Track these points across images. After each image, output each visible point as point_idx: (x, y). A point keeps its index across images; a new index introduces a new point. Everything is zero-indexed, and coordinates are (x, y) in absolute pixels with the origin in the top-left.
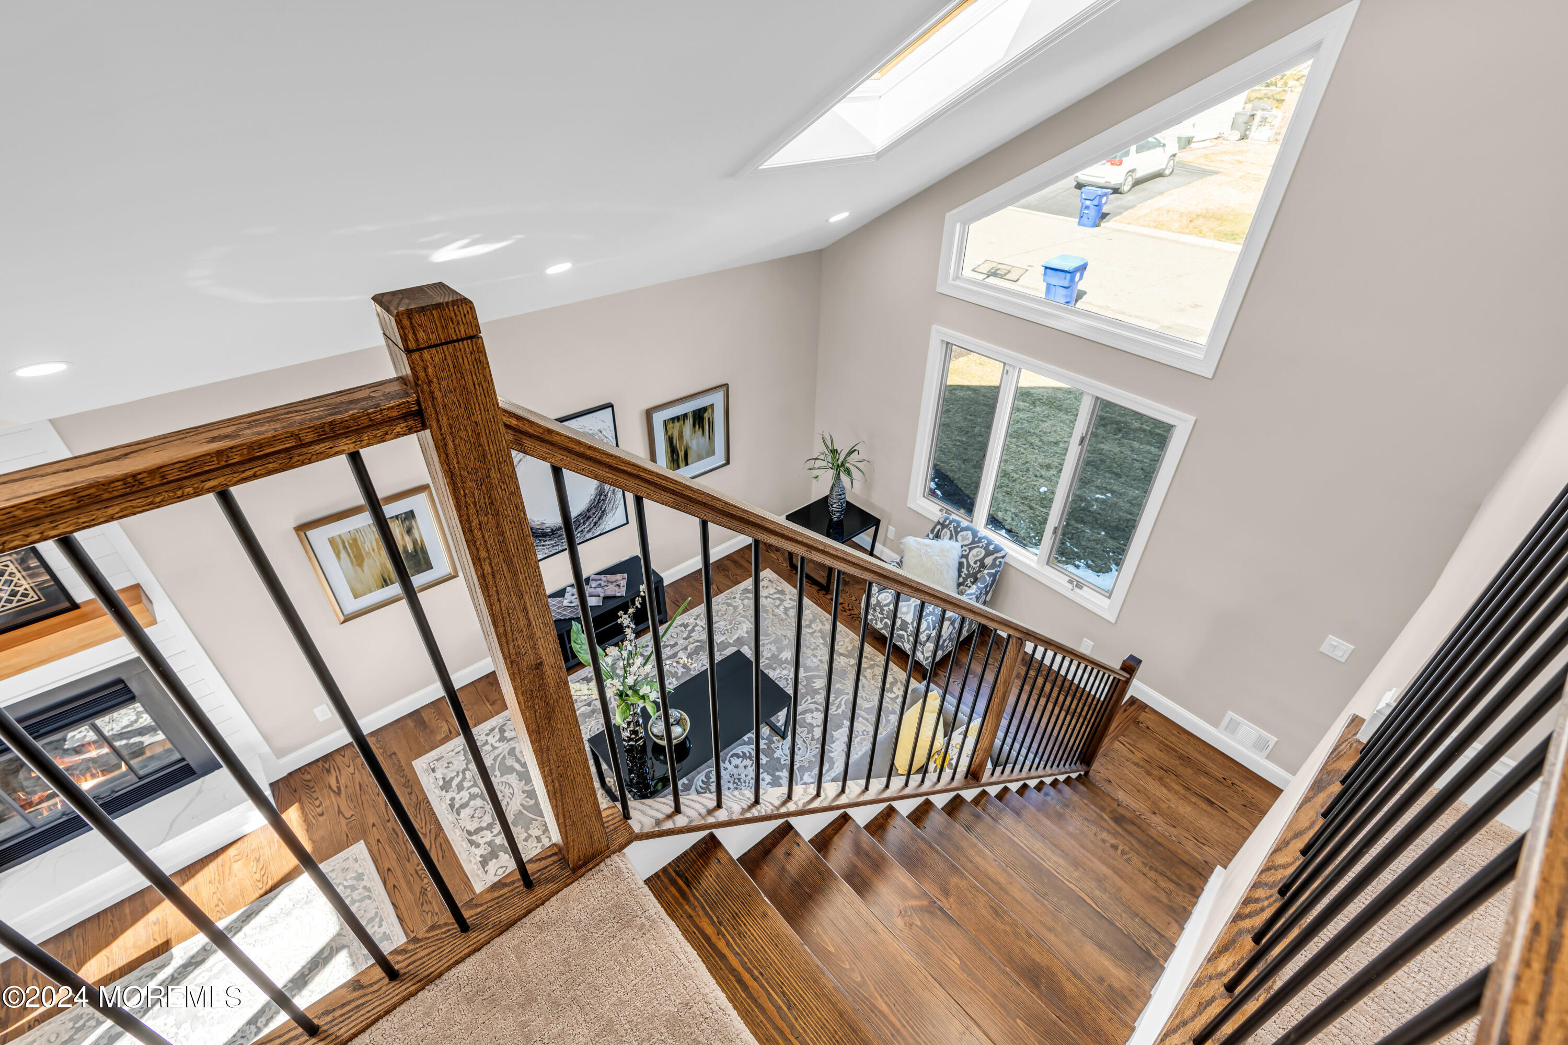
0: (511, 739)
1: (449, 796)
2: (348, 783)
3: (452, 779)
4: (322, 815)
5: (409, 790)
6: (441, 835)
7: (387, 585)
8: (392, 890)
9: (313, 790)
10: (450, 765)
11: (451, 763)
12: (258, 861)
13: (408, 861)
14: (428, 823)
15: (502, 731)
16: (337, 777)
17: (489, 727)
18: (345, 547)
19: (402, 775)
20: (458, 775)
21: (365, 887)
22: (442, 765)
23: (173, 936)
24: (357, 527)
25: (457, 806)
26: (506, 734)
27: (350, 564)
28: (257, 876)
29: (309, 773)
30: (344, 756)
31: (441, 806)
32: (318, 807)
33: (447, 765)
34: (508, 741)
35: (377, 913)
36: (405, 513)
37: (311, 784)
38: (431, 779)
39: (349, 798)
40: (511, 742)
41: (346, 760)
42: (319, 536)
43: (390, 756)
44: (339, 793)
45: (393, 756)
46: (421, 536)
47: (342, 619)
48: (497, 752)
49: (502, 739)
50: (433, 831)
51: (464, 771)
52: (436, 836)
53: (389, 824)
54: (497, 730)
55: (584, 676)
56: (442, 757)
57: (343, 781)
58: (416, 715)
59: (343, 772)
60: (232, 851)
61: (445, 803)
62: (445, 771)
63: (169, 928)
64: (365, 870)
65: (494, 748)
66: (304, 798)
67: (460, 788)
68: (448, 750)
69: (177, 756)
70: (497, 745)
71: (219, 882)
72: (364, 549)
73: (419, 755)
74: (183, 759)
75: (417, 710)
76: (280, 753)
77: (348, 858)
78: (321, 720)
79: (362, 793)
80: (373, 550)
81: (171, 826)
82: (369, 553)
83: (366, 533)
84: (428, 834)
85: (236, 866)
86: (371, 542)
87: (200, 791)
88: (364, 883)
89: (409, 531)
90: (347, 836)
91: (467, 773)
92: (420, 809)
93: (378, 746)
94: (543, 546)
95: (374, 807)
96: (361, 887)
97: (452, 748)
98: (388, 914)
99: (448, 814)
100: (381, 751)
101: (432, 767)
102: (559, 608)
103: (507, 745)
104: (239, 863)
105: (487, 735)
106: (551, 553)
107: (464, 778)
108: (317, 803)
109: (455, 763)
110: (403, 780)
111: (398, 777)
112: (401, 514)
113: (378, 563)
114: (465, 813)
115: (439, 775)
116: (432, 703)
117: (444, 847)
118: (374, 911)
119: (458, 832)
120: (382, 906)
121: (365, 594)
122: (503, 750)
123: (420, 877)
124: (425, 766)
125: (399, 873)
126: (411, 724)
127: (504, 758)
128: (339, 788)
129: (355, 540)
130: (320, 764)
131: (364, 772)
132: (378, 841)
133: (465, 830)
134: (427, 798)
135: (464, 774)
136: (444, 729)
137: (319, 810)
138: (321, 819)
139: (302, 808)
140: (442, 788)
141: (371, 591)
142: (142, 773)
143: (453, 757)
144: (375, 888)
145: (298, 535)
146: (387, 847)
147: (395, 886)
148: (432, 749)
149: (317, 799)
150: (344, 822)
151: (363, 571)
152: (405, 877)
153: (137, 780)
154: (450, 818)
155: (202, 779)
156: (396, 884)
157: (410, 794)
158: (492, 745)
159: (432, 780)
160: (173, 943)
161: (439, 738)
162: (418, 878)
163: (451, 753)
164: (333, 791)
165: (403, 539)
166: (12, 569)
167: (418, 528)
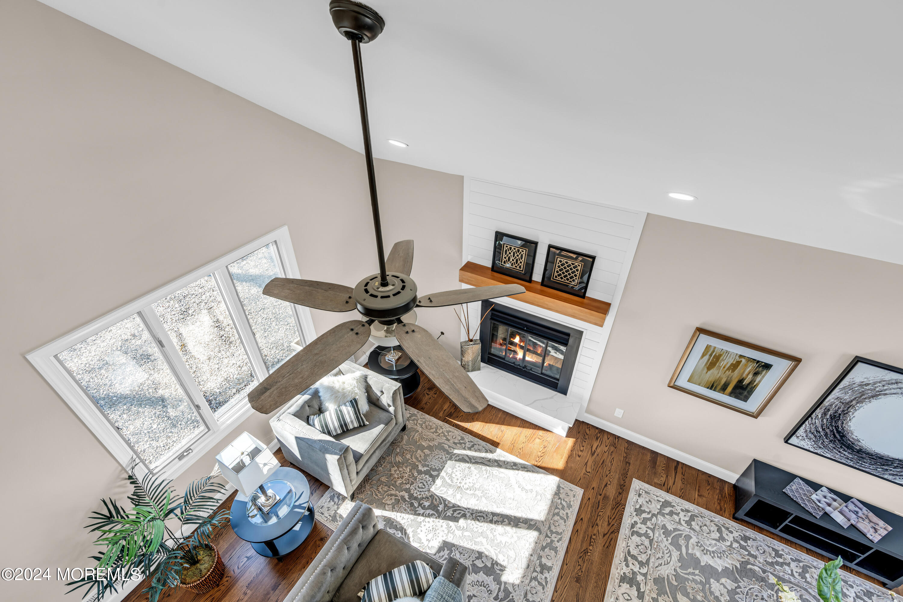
0: (693, 530)
1: (636, 519)
2: (600, 455)
3: (644, 512)
4: (579, 456)
5: (621, 491)
6: (616, 534)
7: (711, 389)
8: (575, 531)
9: (585, 440)
10: (650, 503)
11: (651, 502)
12: (545, 448)
13: (592, 527)
14: (615, 519)
15: (692, 518)
16: (598, 445)
17: (687, 507)
18: (711, 355)
19: (624, 479)
20: (649, 513)
21: (567, 514)
22: (645, 498)
23: (501, 443)
24: (729, 350)
25: (635, 529)
26: (693, 523)
27: (704, 364)
28: (539, 454)
29: (590, 430)
30: (608, 439)
31: (628, 519)
32: (581, 451)
33: (648, 501)
34: (691, 528)
35: (561, 533)
36: (765, 363)
37: (587, 437)
38: (635, 498)
39: (595, 462)
40: (692, 531)
41: (608, 441)
42: (704, 341)
43: (627, 462)
44: (593, 454)
45: (628, 464)
46: (760, 382)
47: (672, 385)
48: (679, 527)
49: (688, 523)
50: (614, 526)
51: (654, 515)
52: (613, 531)
53: (599, 497)
54: (690, 514)
55: (776, 547)
56: (649, 494)
57: (599, 450)
58: (655, 454)
59: (602, 446)
60: (541, 433)
61: (631, 520)
62: (645, 503)
63: (504, 438)
64: (574, 506)
65: (679, 523)
66: (579, 440)
67: (644, 522)
68: (655, 493)
69: (557, 376)
70: (683, 523)
71: (528, 440)
72: (720, 363)
73: (639, 478)
74: (558, 380)
75: (658, 453)
76: (588, 411)
77: (572, 491)
78: (615, 415)
79: (601, 467)
80: (724, 367)
81: (535, 401)
82: (720, 367)
83: (730, 357)
84: (611, 525)
85: (537, 440)
86: (727, 363)
87: (552, 398)
88: (569, 511)
89: (756, 374)
90: (580, 479)
91: (654, 518)
92: (617, 507)
93: (626, 451)
94: (839, 452)
95: (600, 479)
96: (566, 511)
97: (658, 494)
98: (565, 540)
99: (628, 528)
100: (625, 455)
101: (641, 493)
102: (805, 494)
103: (688, 530)
104: (539, 440)
105: (682, 510)
106: (839, 460)
107: (650, 519)
108: (582, 448)
109: (653, 505)
110: (622, 482)
111: (621, 477)
112: (762, 362)
113: (719, 375)
114: (635, 538)
115: (640, 501)
116: (668, 457)
117: (612, 542)
118: (561, 531)
119: (624, 544)
120: (566, 533)
121: (695, 384)
122: (684, 530)
123: (590, 543)
124: (638, 488)
125: (584, 527)
126: (648, 457)
127: (680, 535)
128: (595, 452)
129: (720, 355)
130: (597, 431)
131: (610, 456)
132: (589, 499)
133: (628, 548)
134: (625, 506)
135: (652, 517)
136: (662, 479)
137: (580, 453)
138: (577, 458)
139: (575, 443)
140: (636, 510)
141: (699, 385)
142: (543, 371)
143: (654, 500)
144: (570, 520)
145: (695, 332)
146: (590, 506)
147: (577, 531)
148: (648, 483)
149: (583, 446)
150: (584, 471)
151: (707, 373)
152: (585, 533)
153: (540, 373)
154: (627, 532)
155: (556, 393)
156: (579, 531)
157: (620, 494)
158: (680, 519)
159: (634, 500)
160: (500, 447)
161: (656, 480)
162: (589, 542)
163: (655, 497)
164: (591, 450)
165: (748, 375)
166: (579, 268)
167: (763, 377)
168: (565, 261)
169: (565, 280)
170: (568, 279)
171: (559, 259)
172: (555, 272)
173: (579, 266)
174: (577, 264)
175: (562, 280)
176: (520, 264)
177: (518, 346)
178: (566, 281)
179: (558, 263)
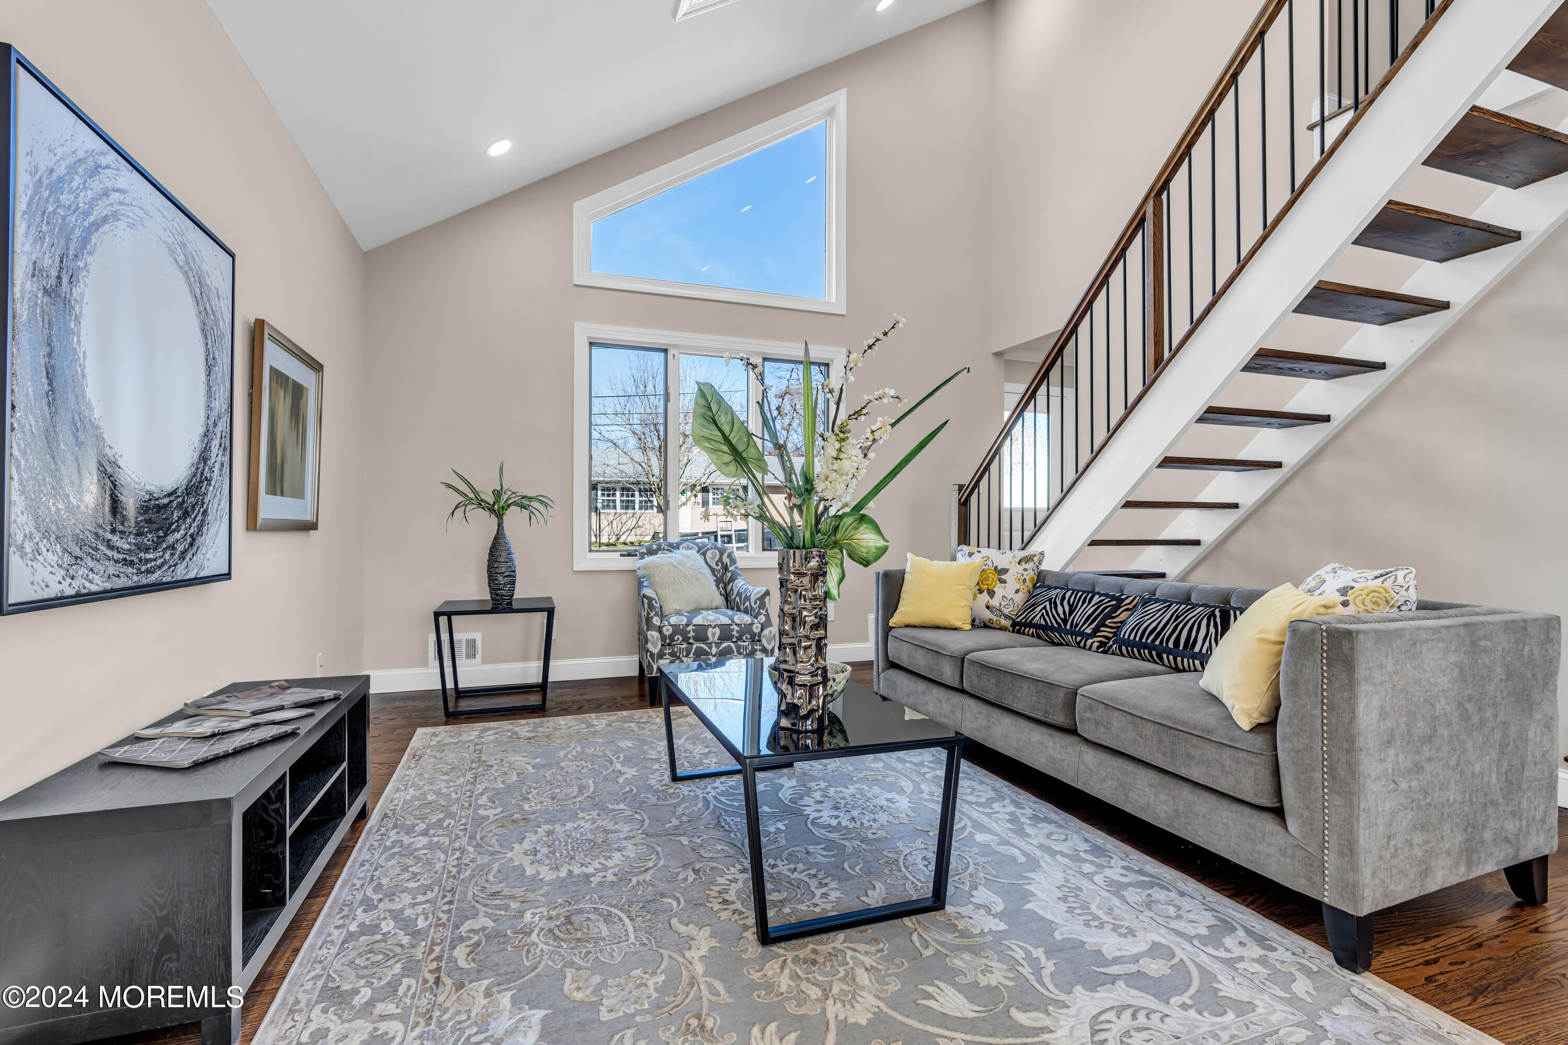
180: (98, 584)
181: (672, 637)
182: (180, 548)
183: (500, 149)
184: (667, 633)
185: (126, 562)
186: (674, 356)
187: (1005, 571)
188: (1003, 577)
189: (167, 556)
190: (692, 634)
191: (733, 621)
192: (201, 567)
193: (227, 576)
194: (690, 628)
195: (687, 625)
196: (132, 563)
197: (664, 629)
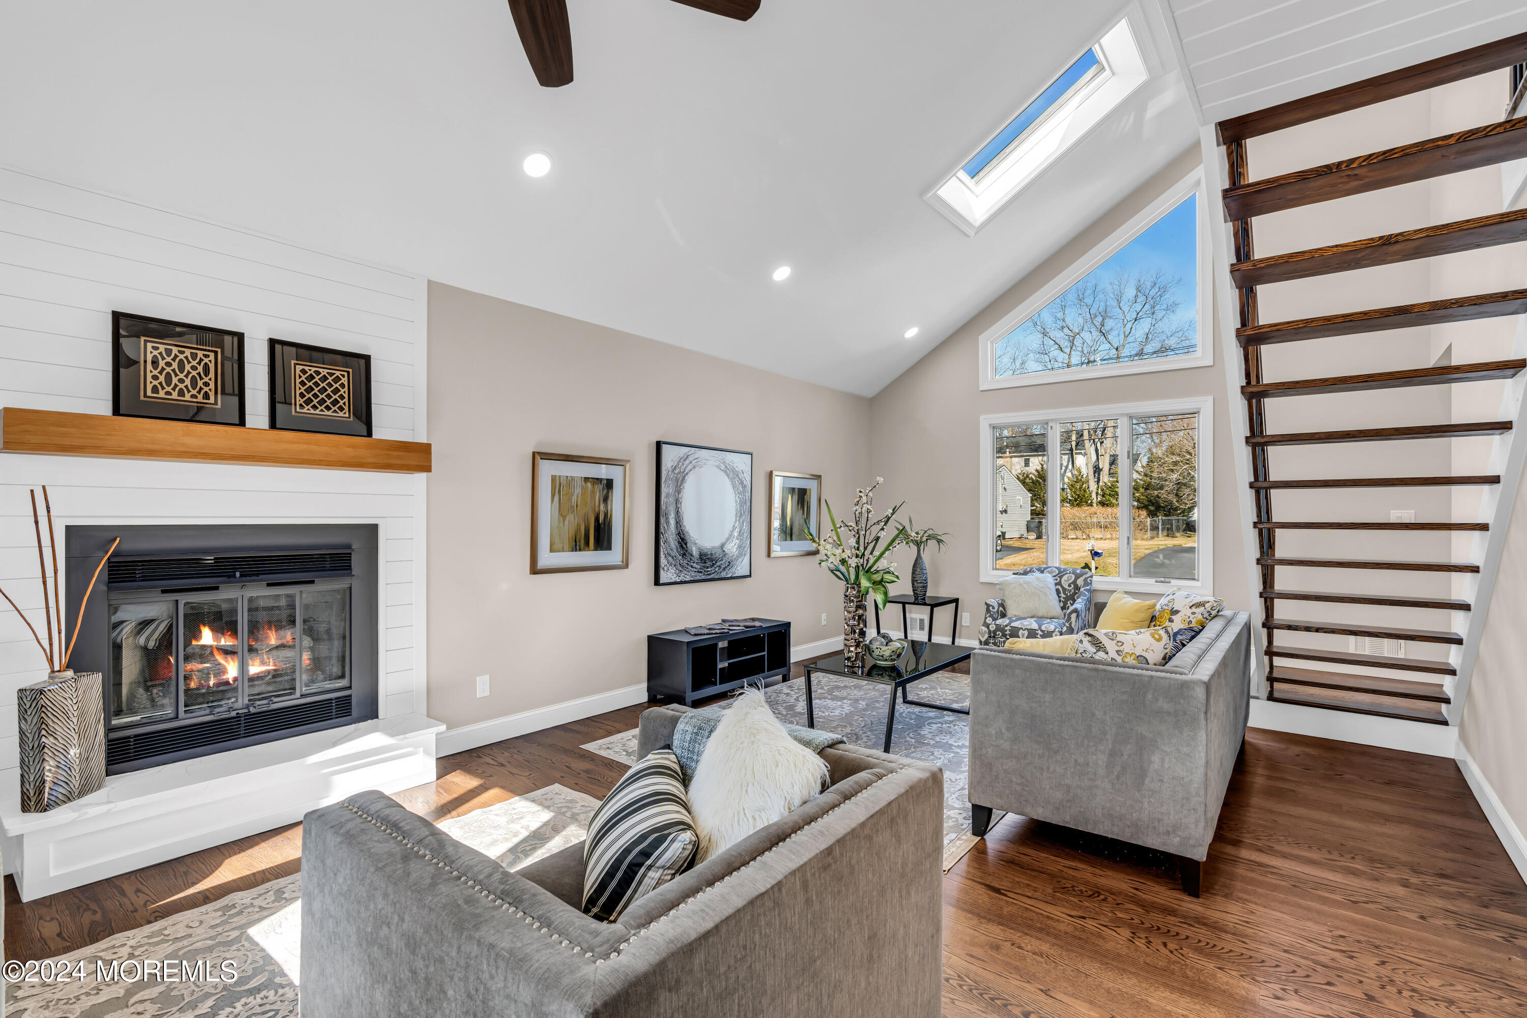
2: (510, 760)
5: (588, 759)
9: (467, 766)
11: (626, 744)
16: (491, 758)
18: (559, 492)
19: (572, 753)
22: (617, 746)
24: (573, 475)
27: (557, 511)
29: (453, 759)
30: (491, 750)
33: (622, 745)
36: (607, 480)
37: (462, 764)
41: (495, 751)
42: (547, 469)
46: (612, 510)
53: (581, 775)
56: (613, 742)
57: (501, 760)
59: (497, 756)
68: (617, 739)
72: (571, 501)
73: (583, 743)
79: (532, 764)
80: (577, 506)
82: (573, 507)
83: (577, 485)
86: (577, 497)
89: (605, 500)
95: (553, 769)
101: (606, 747)
108: (479, 772)
110: (576, 755)
113: (576, 522)
121: (559, 551)
124: (597, 747)
128: (500, 763)
129: (568, 488)
130: (463, 755)
132: (576, 784)
136: (600, 732)
143: (625, 741)
145: (534, 460)
146: (590, 786)
148: (596, 740)
149: (477, 770)
151: (564, 523)
157: (592, 761)
159: (612, 753)
161: (598, 735)
163: (621, 740)
164: (494, 765)
165: (599, 507)
166: (344, 380)
167: (612, 501)
168: (314, 369)
169: (322, 410)
170: (328, 408)
171: (299, 368)
172: (298, 398)
173: (343, 376)
174: (338, 373)
175: (317, 412)
176: (206, 389)
177: (216, 653)
178: (327, 413)
179: (300, 377)
180: (688, 578)
181: (995, 632)
182: (723, 566)
183: (912, 333)
184: (992, 629)
185: (698, 572)
186: (1052, 427)
187: (1177, 612)
188: (1173, 617)
189: (717, 569)
190: (1008, 632)
191: (1040, 628)
192: (734, 573)
193: (750, 576)
194: (1008, 628)
195: (1006, 626)
196: (701, 572)
197: (990, 626)
